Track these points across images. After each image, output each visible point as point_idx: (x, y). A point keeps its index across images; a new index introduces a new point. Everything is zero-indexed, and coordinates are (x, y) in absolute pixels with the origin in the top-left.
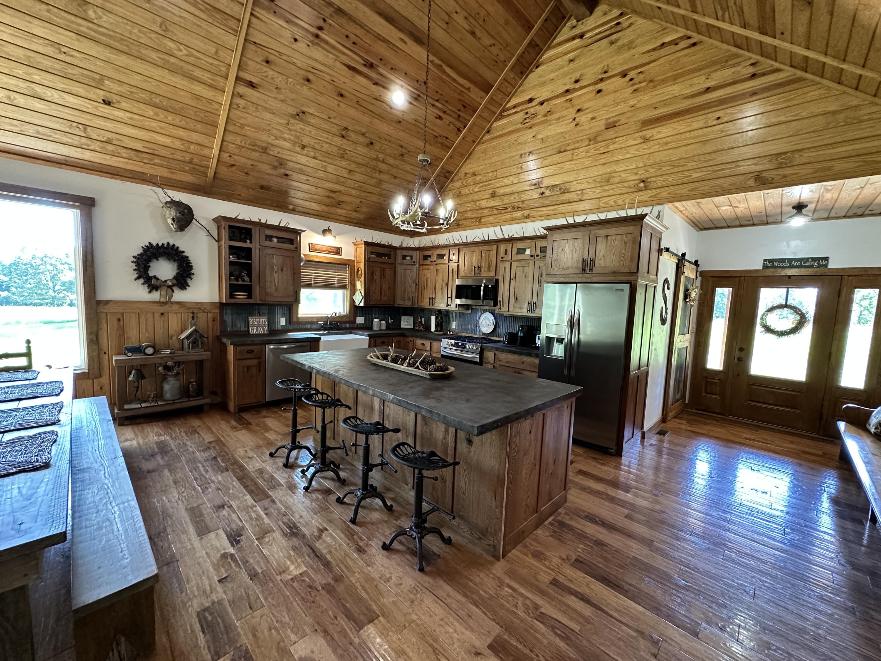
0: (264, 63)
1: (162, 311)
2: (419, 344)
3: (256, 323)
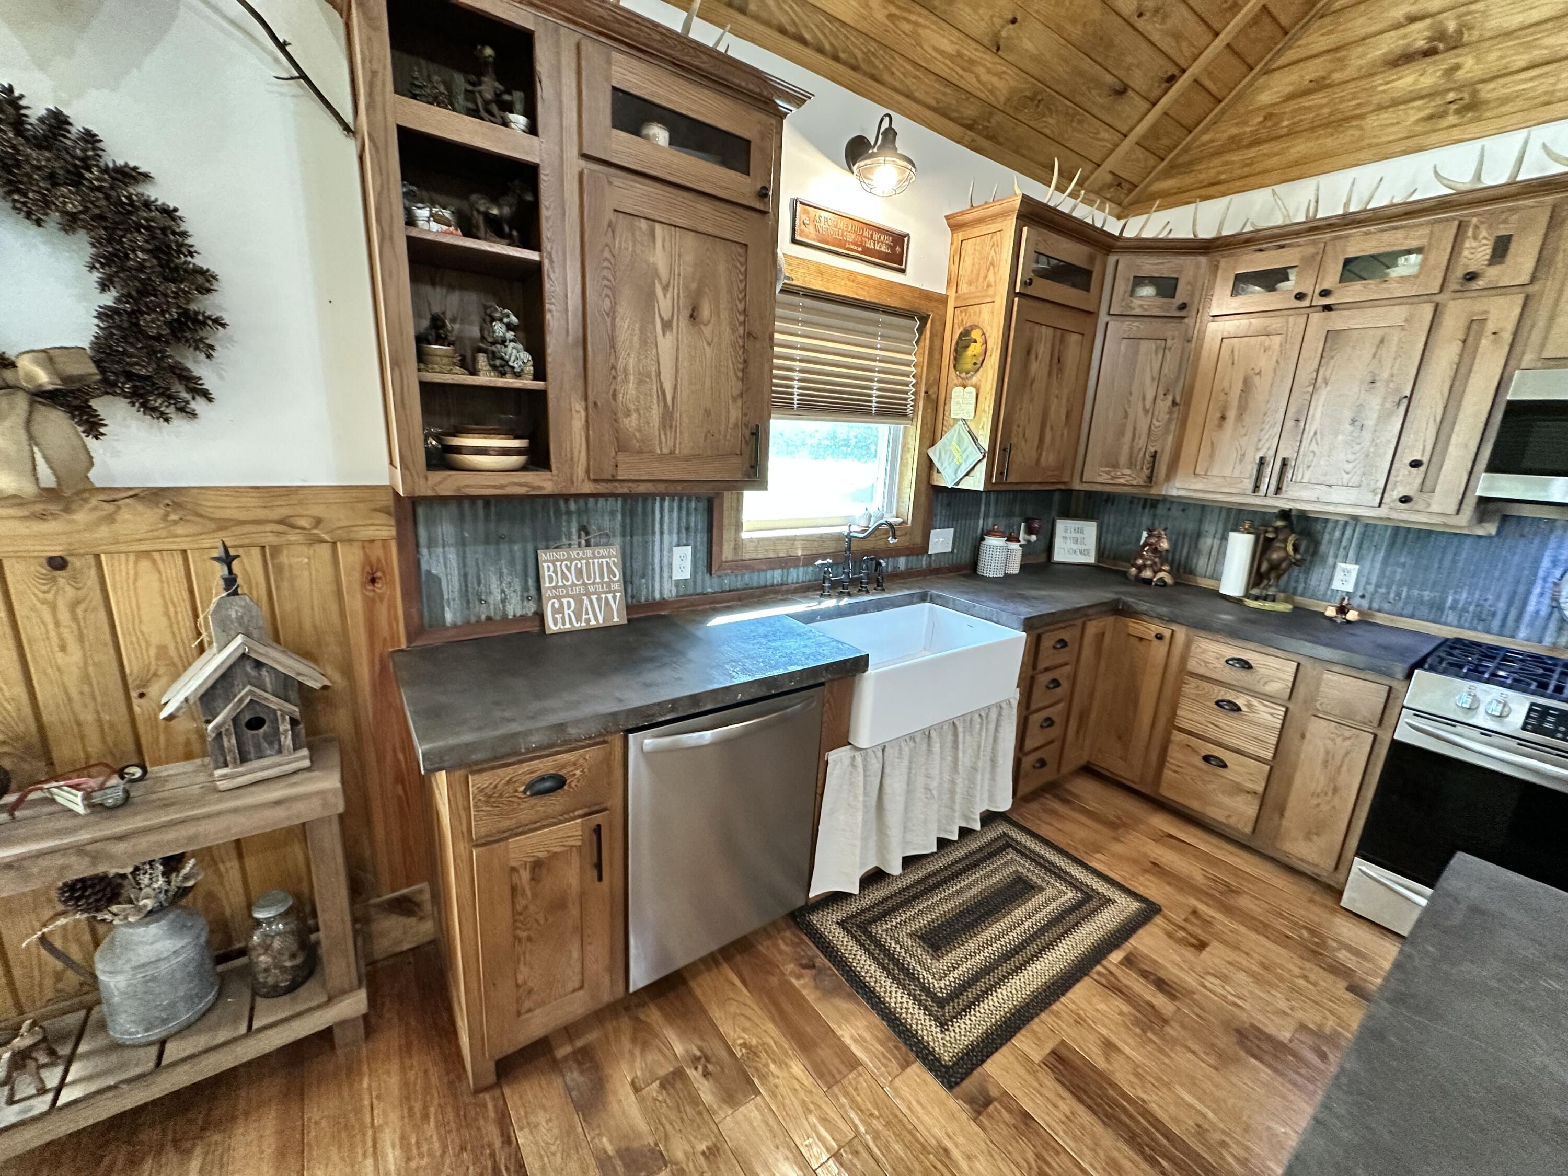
1: (56, 550)
2: (1210, 657)
3: (572, 577)
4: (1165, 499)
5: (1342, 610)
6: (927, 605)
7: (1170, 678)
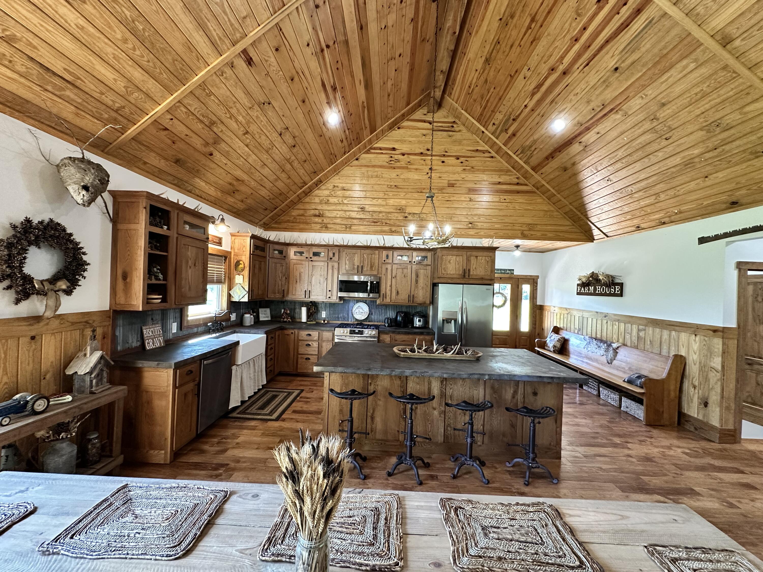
0: (274, 50)
1: (33, 334)
2: (303, 335)
3: (151, 333)
4: (286, 301)
5: (324, 321)
6: (235, 334)
7: (296, 342)
